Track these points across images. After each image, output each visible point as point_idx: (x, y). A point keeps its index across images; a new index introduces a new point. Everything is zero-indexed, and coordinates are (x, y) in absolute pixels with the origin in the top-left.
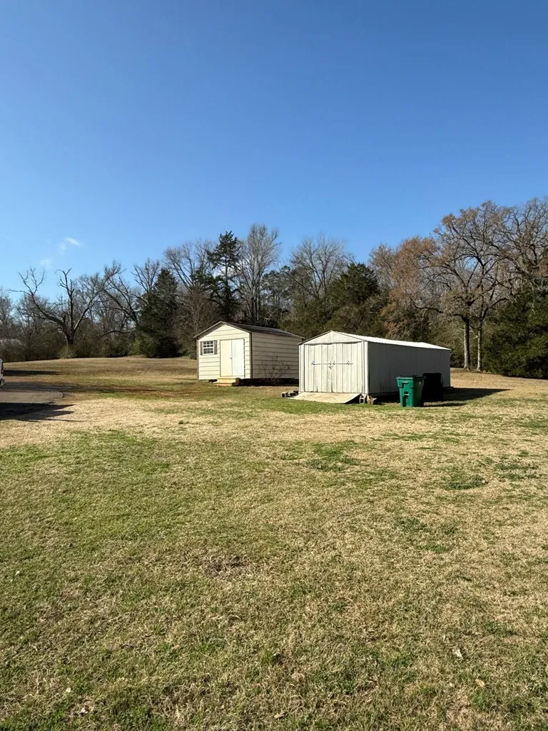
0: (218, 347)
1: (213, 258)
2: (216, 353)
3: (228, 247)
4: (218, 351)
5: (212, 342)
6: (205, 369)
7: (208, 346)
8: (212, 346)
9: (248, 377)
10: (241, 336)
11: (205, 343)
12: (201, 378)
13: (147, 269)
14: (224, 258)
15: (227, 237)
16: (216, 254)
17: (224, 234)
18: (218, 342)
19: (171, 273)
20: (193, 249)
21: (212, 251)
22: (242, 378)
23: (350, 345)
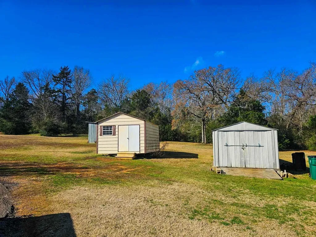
0: (117, 130)
1: (56, 79)
2: (114, 134)
3: (64, 74)
4: (117, 133)
5: (111, 127)
6: (103, 146)
7: (108, 129)
8: (111, 129)
9: (143, 152)
10: (137, 123)
11: (104, 127)
12: (100, 153)
13: (6, 82)
14: (62, 80)
15: (65, 69)
16: (58, 77)
17: (63, 67)
18: (117, 127)
19: (25, 85)
20: (41, 73)
21: (55, 75)
22: (137, 153)
23: (257, 132)
